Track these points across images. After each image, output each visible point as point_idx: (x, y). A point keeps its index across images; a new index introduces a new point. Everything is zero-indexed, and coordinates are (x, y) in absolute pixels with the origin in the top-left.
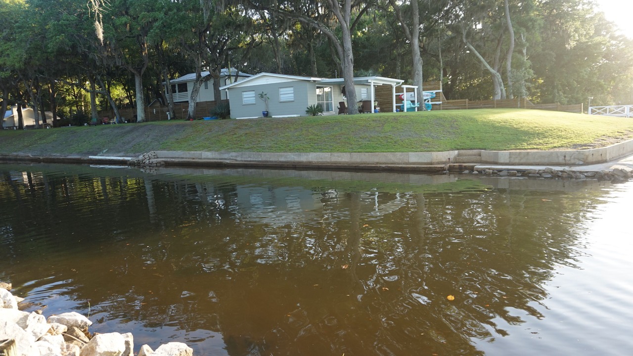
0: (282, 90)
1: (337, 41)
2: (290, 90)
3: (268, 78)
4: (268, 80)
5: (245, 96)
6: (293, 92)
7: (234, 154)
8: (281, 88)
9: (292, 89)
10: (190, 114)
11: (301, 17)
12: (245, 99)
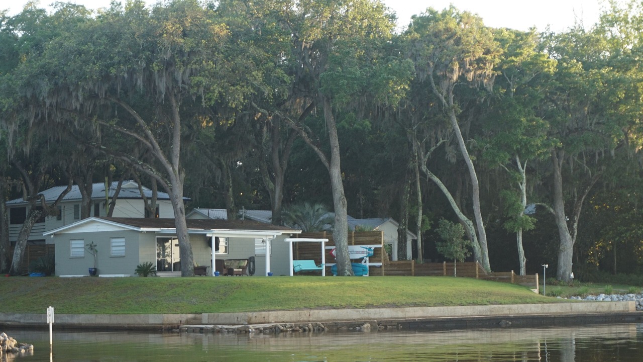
0: (114, 240)
1: (166, 185)
2: (121, 242)
3: (99, 224)
4: (98, 227)
5: (73, 246)
6: (124, 244)
7: (18, 315)
8: (113, 238)
9: (123, 240)
10: (13, 267)
11: (124, 156)
12: (74, 250)
